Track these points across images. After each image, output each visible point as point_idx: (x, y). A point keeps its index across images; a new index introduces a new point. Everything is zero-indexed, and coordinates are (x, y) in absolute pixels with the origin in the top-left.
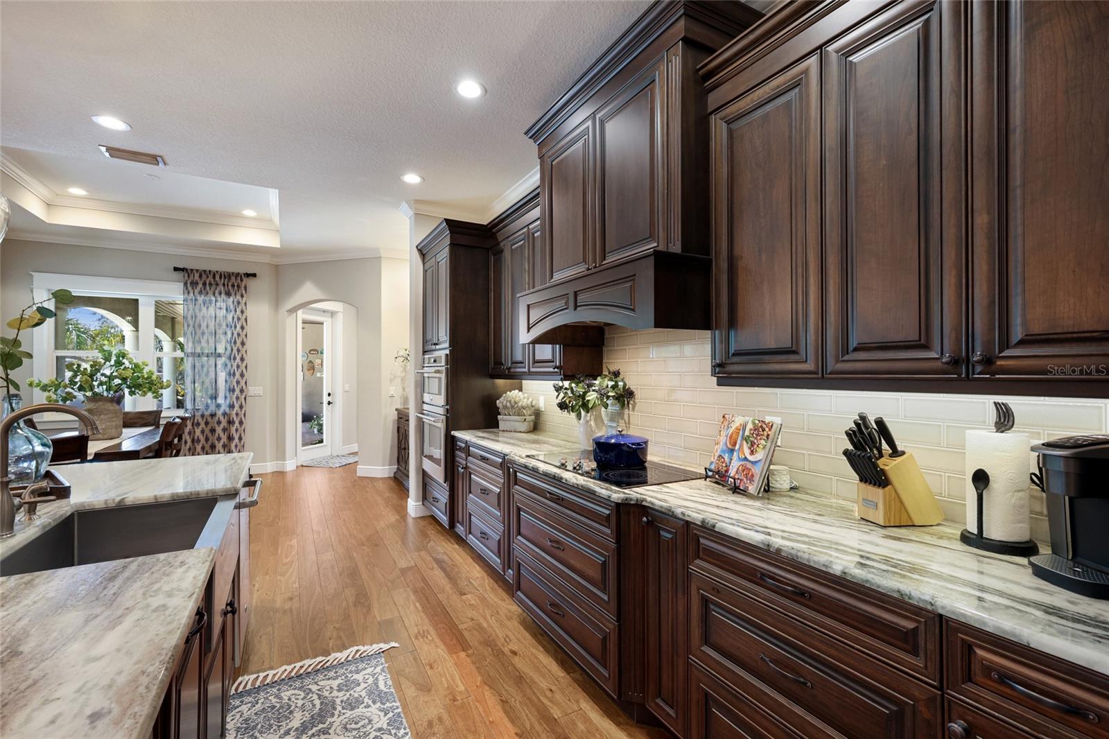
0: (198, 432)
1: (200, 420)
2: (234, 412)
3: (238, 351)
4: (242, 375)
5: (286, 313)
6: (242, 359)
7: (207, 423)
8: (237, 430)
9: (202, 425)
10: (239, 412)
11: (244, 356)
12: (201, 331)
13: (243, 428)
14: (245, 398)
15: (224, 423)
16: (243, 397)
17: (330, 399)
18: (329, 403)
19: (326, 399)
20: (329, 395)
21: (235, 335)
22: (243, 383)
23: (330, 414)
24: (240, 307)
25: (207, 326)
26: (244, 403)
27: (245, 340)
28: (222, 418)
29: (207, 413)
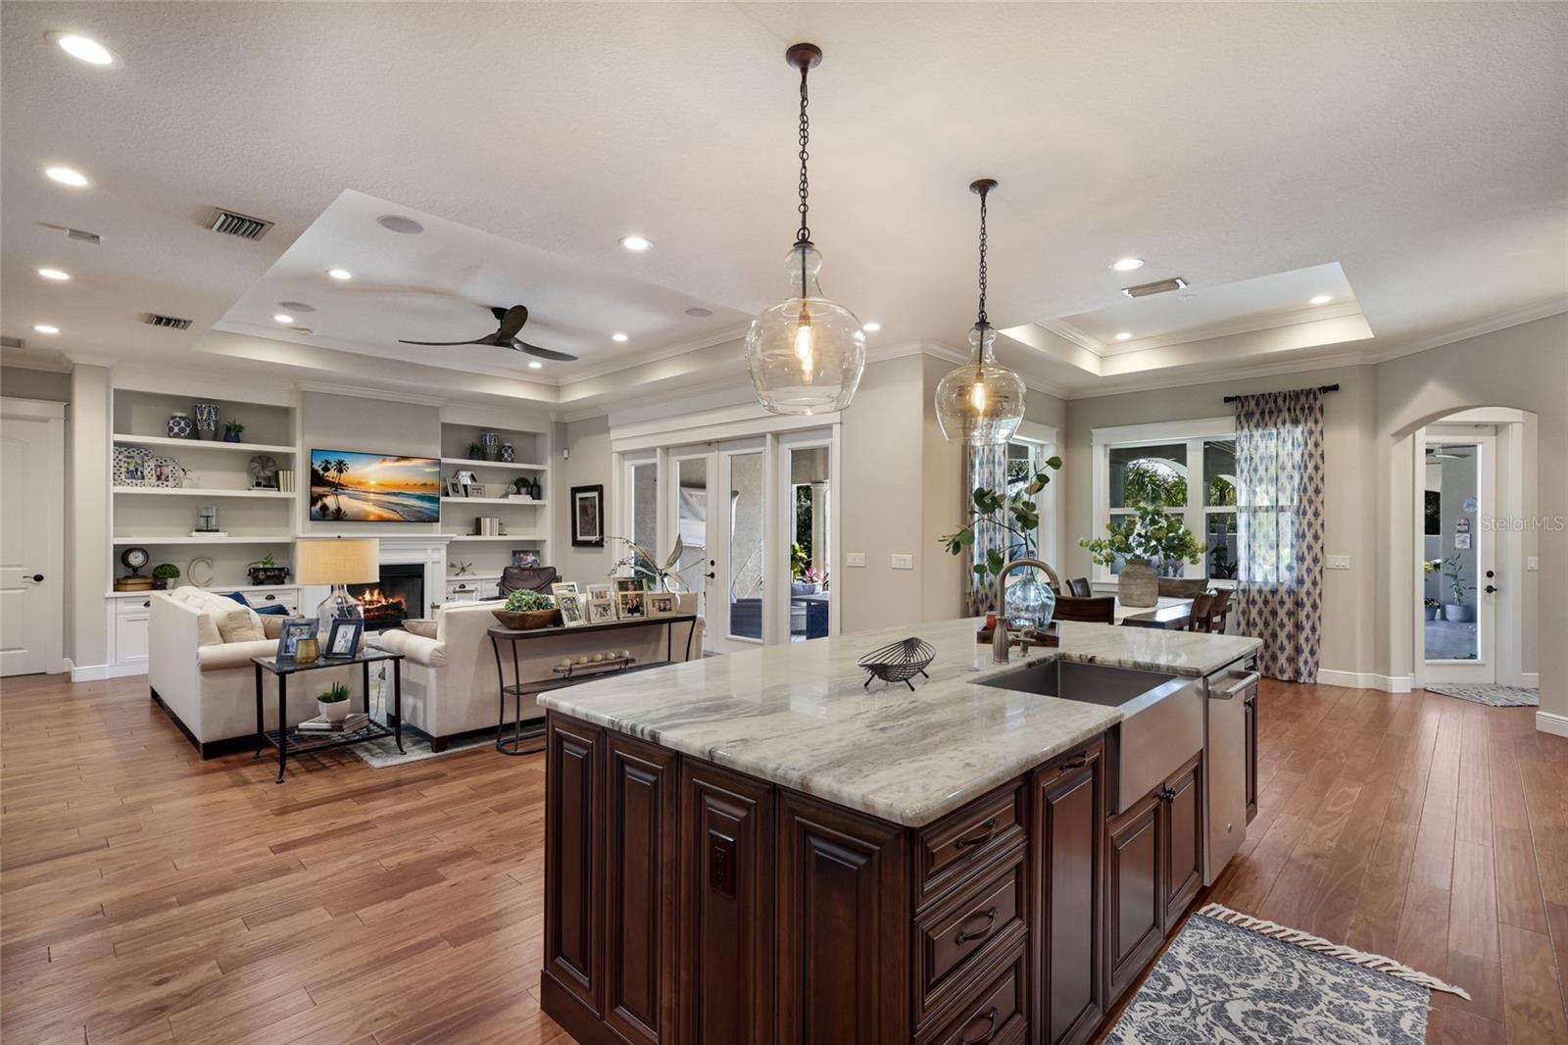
0: (1254, 612)
1: (1257, 597)
2: (1305, 590)
3: (1310, 502)
4: (1316, 537)
5: (1391, 438)
6: (1316, 514)
7: (1266, 602)
8: (1308, 616)
9: (1260, 604)
10: (1311, 590)
11: (1320, 508)
12: (1258, 477)
13: (1318, 614)
14: (1321, 571)
15: (1289, 604)
16: (1317, 569)
17: (1492, 582)
18: (1490, 589)
19: (1481, 582)
20: (1490, 574)
21: (1306, 479)
22: (1317, 549)
23: (1492, 609)
24: (1313, 439)
25: (1267, 470)
26: (1318, 578)
27: (1320, 486)
28: (1285, 597)
29: (1266, 589)
